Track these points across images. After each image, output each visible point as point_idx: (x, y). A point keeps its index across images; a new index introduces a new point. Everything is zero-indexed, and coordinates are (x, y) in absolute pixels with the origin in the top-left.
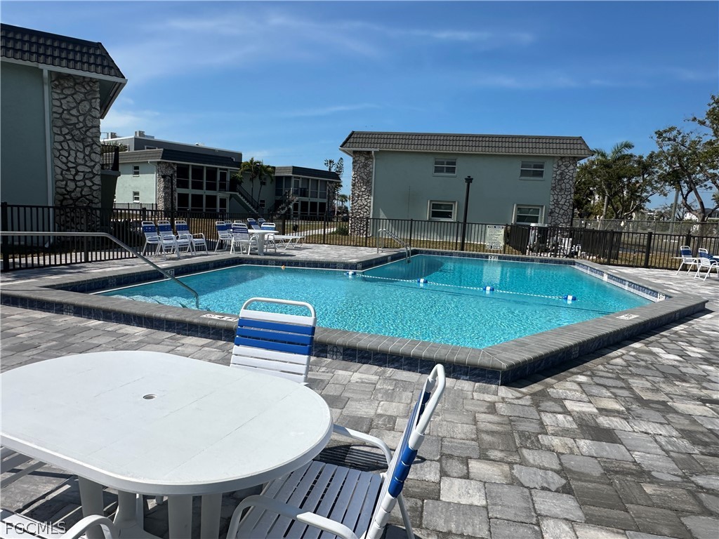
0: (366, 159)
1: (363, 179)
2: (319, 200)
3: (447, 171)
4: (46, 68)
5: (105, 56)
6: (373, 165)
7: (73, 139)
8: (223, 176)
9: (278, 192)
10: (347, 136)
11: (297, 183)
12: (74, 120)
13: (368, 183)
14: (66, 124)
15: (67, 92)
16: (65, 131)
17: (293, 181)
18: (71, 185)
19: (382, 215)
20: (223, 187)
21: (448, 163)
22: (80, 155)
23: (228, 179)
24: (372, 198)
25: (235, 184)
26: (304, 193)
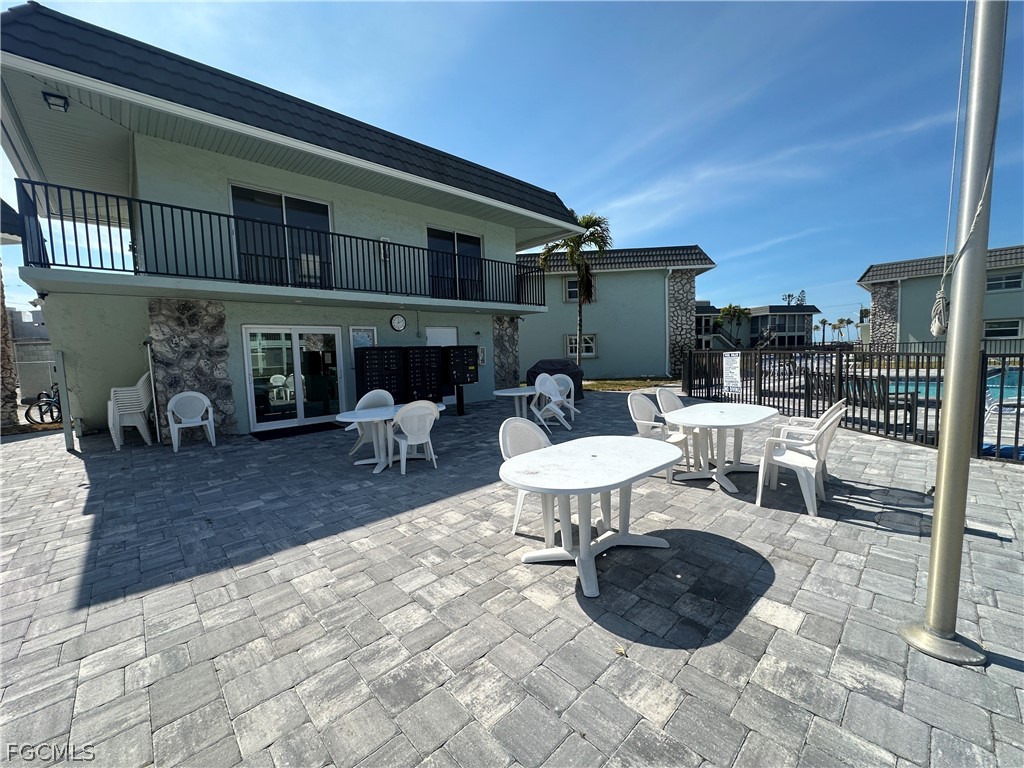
0: (889, 289)
1: (885, 308)
2: (796, 334)
3: (1007, 287)
4: (670, 268)
5: (701, 253)
6: (899, 293)
7: (681, 309)
8: (707, 322)
9: (754, 330)
10: (865, 271)
11: (774, 320)
12: (681, 297)
13: (892, 310)
14: (676, 300)
15: (677, 280)
16: (676, 304)
17: (770, 318)
18: (679, 338)
19: (912, 339)
20: (707, 331)
21: (1007, 278)
22: (684, 318)
23: (711, 324)
24: (898, 325)
25: (717, 327)
26: (782, 328)
